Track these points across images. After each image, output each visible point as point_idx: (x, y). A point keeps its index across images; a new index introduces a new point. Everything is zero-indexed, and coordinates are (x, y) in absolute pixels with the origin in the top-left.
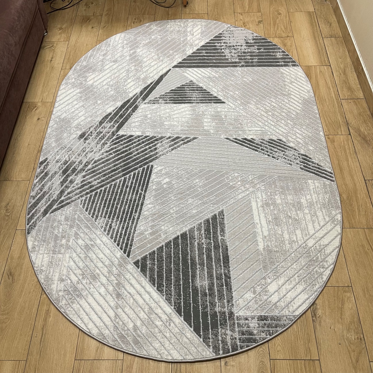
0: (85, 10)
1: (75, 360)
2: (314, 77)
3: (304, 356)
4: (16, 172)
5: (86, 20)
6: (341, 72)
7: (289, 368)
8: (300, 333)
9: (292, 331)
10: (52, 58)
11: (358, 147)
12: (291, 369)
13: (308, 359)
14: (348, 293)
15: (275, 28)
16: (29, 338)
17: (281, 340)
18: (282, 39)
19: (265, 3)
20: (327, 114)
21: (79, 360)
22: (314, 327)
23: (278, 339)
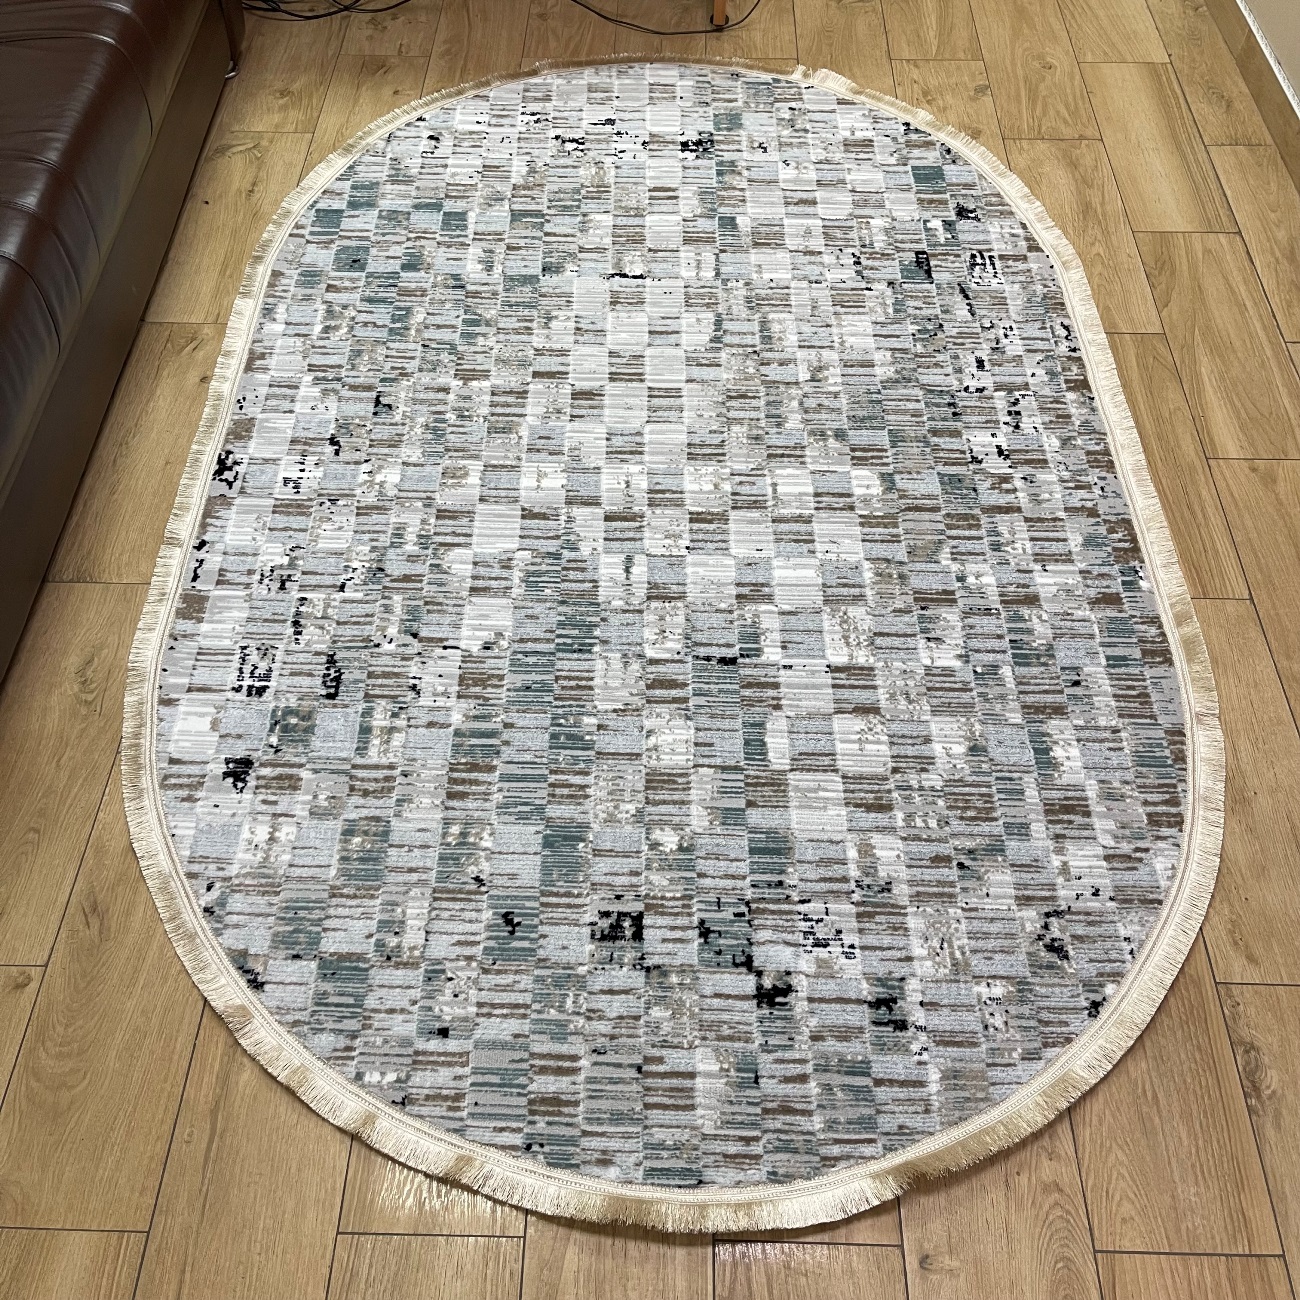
0: (370, 38)
1: (338, 1233)
2: (1185, 268)
3: (1225, 1241)
4: (121, 555)
5: (372, 69)
6: (1278, 254)
7: (1169, 1282)
8: (1202, 1154)
9: (1172, 1148)
10: (254, 184)
12: (1176, 1289)
13: (1241, 1252)
15: (1034, 110)
16: (160, 1148)
17: (1134, 1181)
18: (1063, 145)
19: (996, 33)
20: (1240, 388)
21: (353, 1233)
22: (1257, 1133)
23: (1119, 1173)
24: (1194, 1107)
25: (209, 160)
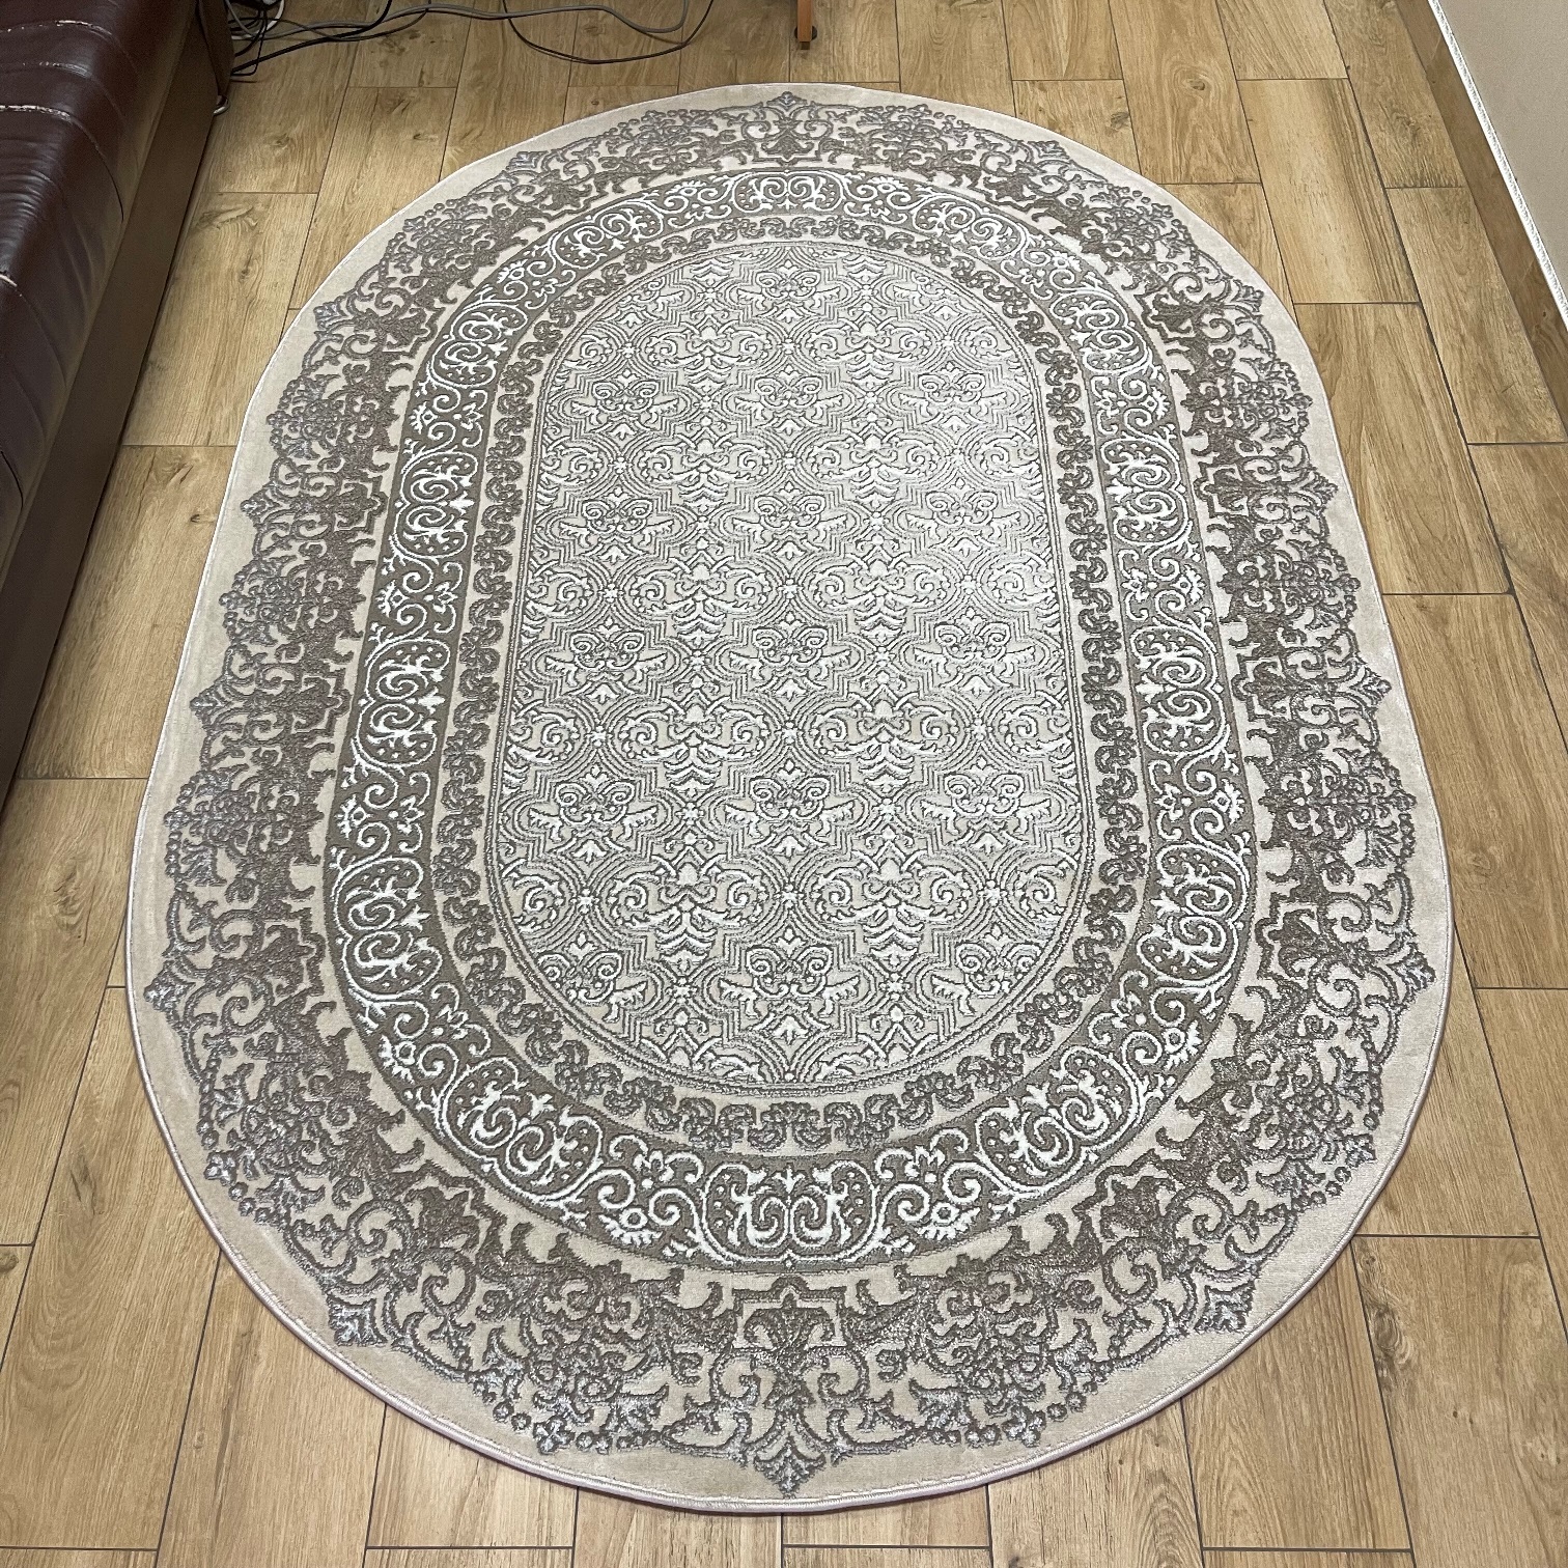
0: (385, 64)
1: (367, 1548)
2: (1353, 348)
3: (1347, 1535)
4: (103, 743)
5: (387, 106)
6: (1464, 330)
8: (1325, 1436)
9: (1292, 1428)
10: (248, 263)
11: (1547, 645)
13: (1364, 1546)
14: (1527, 1265)
15: (1181, 145)
16: (168, 1452)
17: (1248, 1468)
18: (1214, 190)
19: (1139, 41)
20: (1411, 503)
21: (383, 1548)
22: (1387, 1410)
23: (1232, 1459)
24: (1319, 1381)
25: (195, 231)
